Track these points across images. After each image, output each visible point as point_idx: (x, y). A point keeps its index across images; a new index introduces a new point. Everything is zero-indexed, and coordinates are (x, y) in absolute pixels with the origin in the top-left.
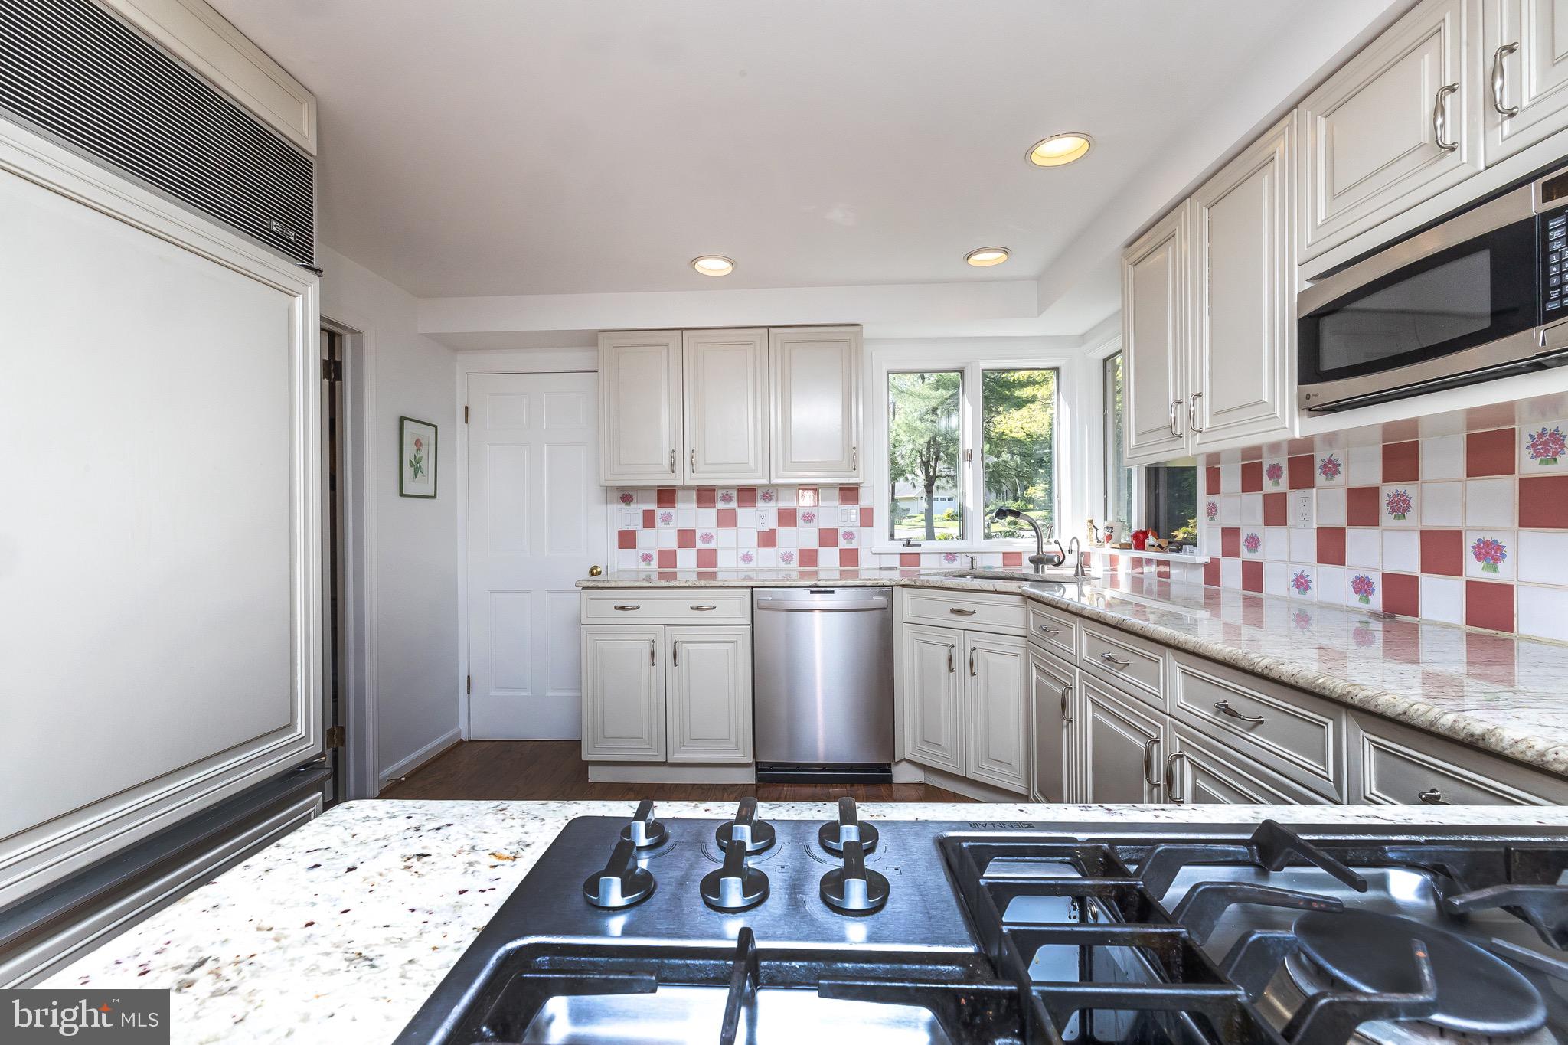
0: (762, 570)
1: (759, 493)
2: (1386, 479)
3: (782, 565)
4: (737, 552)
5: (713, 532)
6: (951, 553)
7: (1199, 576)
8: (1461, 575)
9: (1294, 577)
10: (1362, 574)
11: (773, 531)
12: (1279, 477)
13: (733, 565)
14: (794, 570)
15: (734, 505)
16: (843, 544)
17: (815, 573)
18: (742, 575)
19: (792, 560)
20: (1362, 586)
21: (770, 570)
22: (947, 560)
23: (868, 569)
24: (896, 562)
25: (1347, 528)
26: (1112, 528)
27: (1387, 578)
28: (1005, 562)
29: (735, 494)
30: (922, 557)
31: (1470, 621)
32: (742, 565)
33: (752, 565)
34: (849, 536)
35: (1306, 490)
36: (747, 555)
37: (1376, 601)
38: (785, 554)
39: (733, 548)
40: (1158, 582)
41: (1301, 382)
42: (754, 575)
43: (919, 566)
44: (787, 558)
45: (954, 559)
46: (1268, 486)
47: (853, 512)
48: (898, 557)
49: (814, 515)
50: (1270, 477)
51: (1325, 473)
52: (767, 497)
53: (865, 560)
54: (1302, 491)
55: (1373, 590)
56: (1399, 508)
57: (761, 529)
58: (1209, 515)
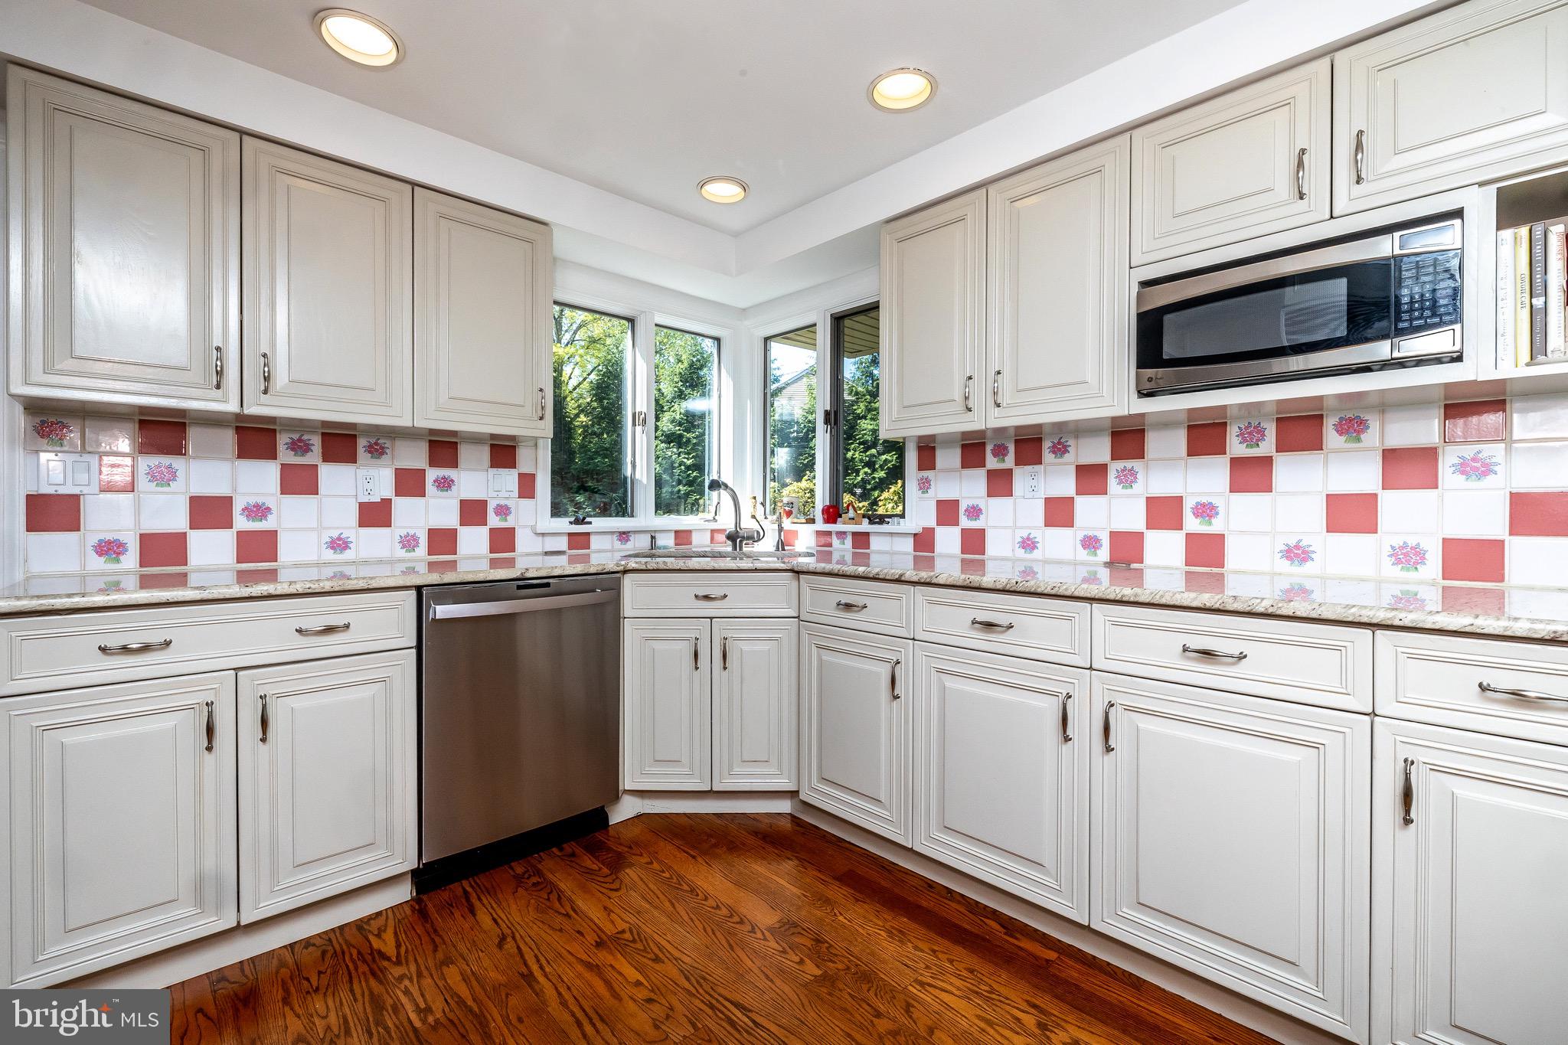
0: (366, 562)
1: (362, 443)
2: (1114, 457)
3: (401, 553)
4: (320, 537)
5: (270, 502)
6: (624, 533)
7: (908, 545)
8: (1182, 529)
9: (1020, 540)
10: (1090, 533)
11: (386, 503)
12: (1005, 455)
13: (313, 557)
14: (421, 561)
15: (314, 457)
16: (494, 521)
17: (453, 565)
18: (329, 572)
19: (417, 545)
20: (1090, 543)
21: (380, 562)
22: (620, 540)
23: (528, 555)
24: (562, 544)
25: (1075, 496)
26: (792, 503)
27: (1114, 535)
28: (678, 541)
29: (316, 441)
30: (593, 538)
31: (1188, 562)
32: (329, 555)
33: (349, 555)
34: (503, 511)
35: (1035, 466)
36: (339, 539)
37: (1104, 554)
38: (406, 537)
39: (313, 529)
40: (854, 553)
41: (1138, 367)
42: (349, 571)
43: (589, 548)
44: (409, 543)
45: (628, 540)
46: (992, 462)
47: (508, 479)
48: (565, 539)
49: (452, 481)
50: (995, 455)
51: (1054, 452)
52: (377, 451)
53: (525, 543)
54: (1031, 467)
55: (1101, 546)
56: (1126, 481)
57: (366, 499)
58: (921, 489)
